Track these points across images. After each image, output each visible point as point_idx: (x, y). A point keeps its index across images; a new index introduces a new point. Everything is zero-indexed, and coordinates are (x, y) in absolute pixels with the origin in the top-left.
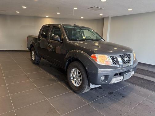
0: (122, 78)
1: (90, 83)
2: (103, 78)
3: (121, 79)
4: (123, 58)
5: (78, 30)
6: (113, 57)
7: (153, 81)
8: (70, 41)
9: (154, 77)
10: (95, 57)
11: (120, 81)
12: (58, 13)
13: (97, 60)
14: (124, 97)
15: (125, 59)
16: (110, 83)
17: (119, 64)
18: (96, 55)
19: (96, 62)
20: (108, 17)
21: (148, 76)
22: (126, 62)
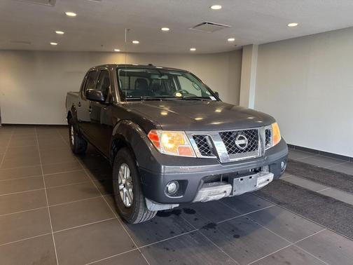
0: (228, 188)
1: (146, 199)
2: (172, 187)
3: (225, 192)
4: (232, 139)
5: (157, 77)
6: (202, 137)
7: (338, 201)
8: (122, 101)
9: (347, 190)
10: (156, 138)
11: (223, 195)
12: (136, 42)
13: (158, 144)
14: (237, 236)
15: (238, 143)
16: (195, 200)
17: (216, 153)
18: (158, 132)
19: (158, 148)
20: (250, 46)
21: (333, 186)
22: (242, 151)
